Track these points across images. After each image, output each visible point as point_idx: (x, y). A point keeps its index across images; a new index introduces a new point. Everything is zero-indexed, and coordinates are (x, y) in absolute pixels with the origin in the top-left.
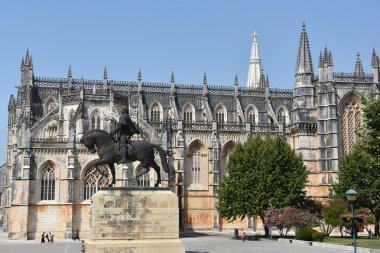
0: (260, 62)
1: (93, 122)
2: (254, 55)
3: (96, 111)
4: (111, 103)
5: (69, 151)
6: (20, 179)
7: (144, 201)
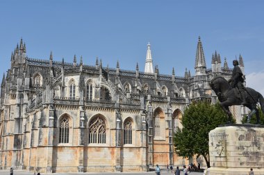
0: (152, 61)
3: (90, 81)
4: (101, 75)
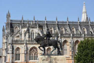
0: (86, 12)
1: (32, 34)
2: (84, 10)
3: (33, 30)
4: (38, 28)
5: (25, 44)
6: (9, 53)
7: (55, 59)
